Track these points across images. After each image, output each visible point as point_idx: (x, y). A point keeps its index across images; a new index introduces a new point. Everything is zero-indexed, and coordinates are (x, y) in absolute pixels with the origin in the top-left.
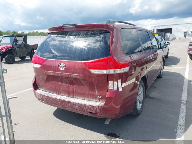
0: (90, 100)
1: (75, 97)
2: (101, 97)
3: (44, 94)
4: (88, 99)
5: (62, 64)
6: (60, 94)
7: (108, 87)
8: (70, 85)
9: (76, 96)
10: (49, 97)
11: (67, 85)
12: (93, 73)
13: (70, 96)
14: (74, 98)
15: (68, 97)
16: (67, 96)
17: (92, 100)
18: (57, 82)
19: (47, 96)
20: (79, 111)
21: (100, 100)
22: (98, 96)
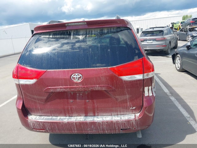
0: (119, 113)
1: (96, 114)
2: (134, 108)
3: (45, 119)
4: (116, 114)
5: (77, 74)
6: (71, 115)
7: (143, 95)
8: (87, 101)
9: (98, 113)
10: (56, 123)
11: (84, 101)
12: (125, 81)
13: (89, 115)
14: (94, 116)
15: (86, 116)
16: (84, 115)
17: (122, 113)
18: (66, 100)
19: (52, 123)
20: (106, 131)
21: (132, 111)
22: (130, 107)
